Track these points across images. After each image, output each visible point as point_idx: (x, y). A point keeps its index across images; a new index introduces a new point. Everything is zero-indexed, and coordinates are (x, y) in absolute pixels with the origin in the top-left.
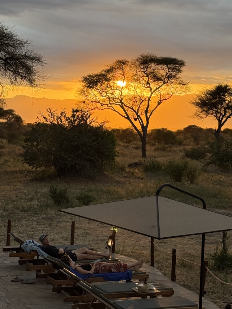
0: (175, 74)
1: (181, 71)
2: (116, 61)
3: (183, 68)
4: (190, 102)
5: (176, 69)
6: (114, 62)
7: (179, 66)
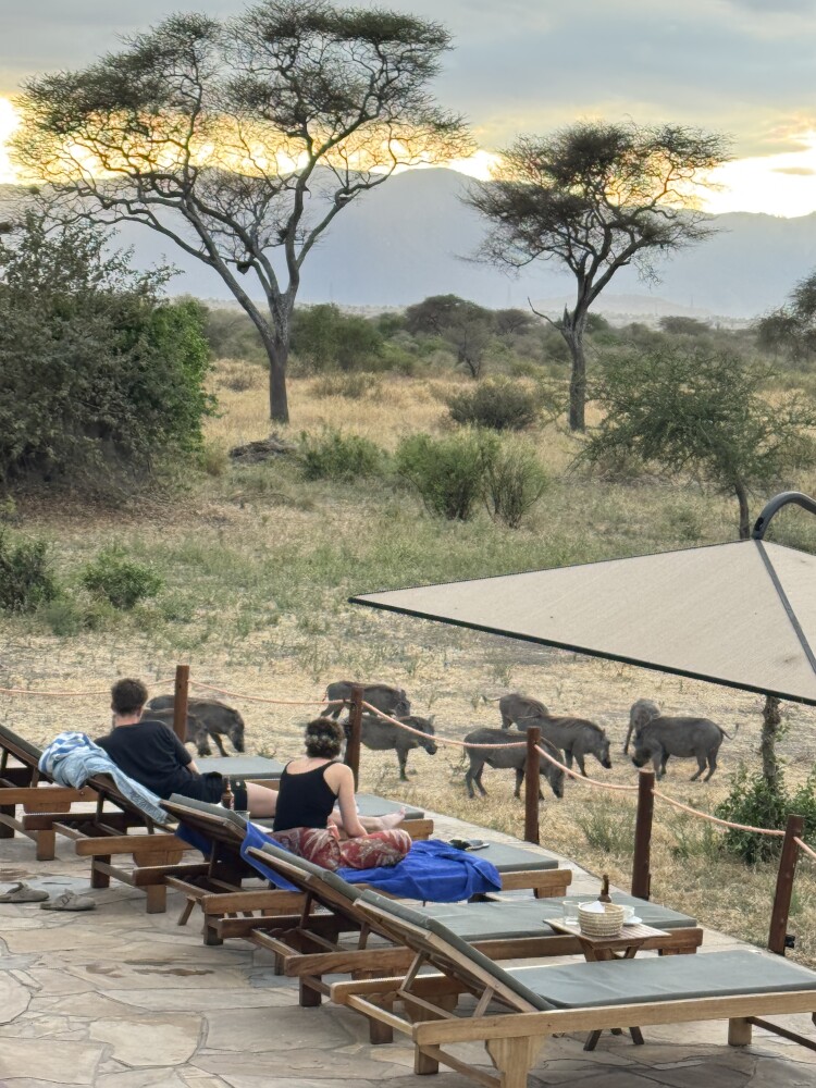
0: (406, 82)
1: (432, 68)
2: (165, 20)
3: (440, 59)
4: (465, 198)
5: (411, 59)
6: (156, 25)
7: (426, 49)
